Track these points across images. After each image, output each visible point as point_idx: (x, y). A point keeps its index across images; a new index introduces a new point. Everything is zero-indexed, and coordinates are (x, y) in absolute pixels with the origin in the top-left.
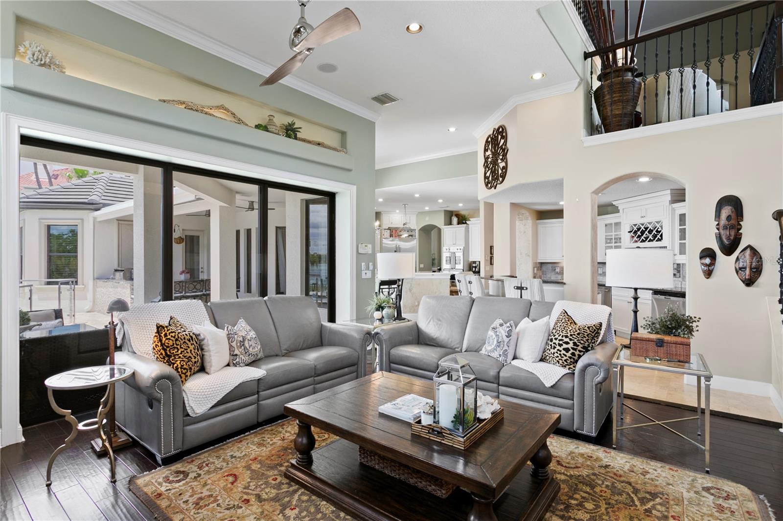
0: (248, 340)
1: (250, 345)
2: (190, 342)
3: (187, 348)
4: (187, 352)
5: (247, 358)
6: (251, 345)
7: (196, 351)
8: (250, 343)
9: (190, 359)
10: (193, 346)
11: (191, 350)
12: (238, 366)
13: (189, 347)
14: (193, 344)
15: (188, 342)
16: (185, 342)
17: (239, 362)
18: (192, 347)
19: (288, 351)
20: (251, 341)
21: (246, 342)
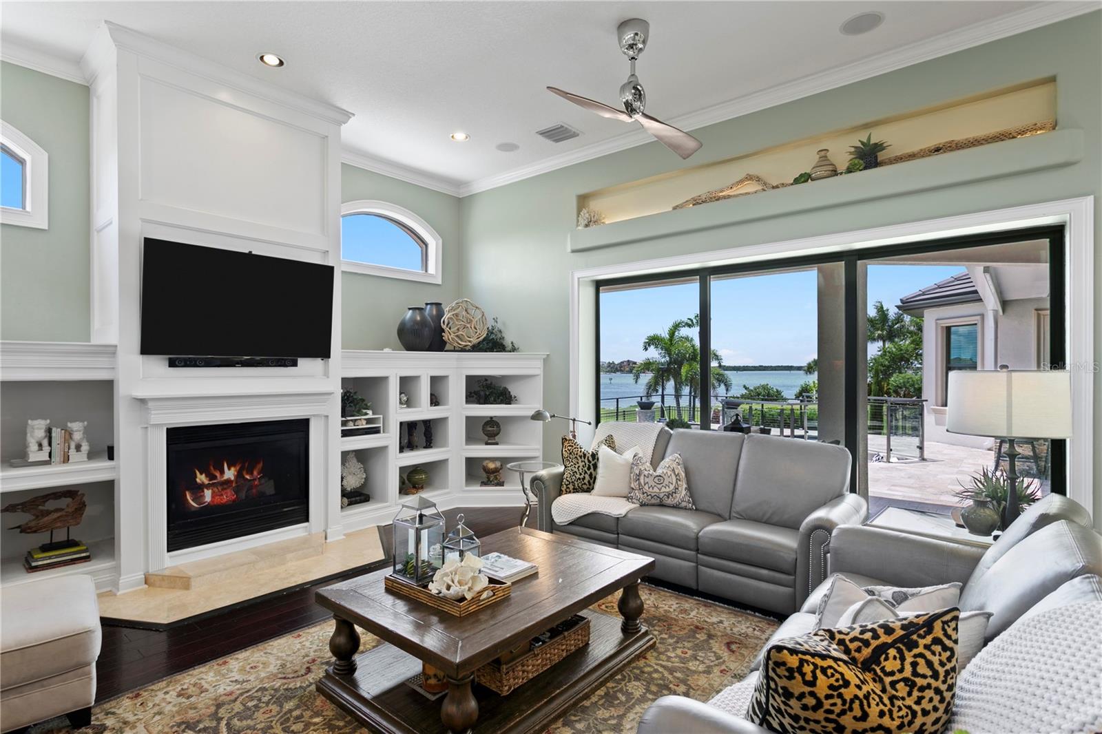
0: (645, 475)
1: (646, 482)
5: (642, 496)
7: (586, 469)
8: (647, 480)
10: (584, 463)
11: (579, 467)
12: (630, 500)
14: (584, 461)
15: (579, 458)
16: (576, 457)
17: (632, 497)
18: (581, 464)
19: (741, 516)
20: (648, 477)
21: (642, 477)
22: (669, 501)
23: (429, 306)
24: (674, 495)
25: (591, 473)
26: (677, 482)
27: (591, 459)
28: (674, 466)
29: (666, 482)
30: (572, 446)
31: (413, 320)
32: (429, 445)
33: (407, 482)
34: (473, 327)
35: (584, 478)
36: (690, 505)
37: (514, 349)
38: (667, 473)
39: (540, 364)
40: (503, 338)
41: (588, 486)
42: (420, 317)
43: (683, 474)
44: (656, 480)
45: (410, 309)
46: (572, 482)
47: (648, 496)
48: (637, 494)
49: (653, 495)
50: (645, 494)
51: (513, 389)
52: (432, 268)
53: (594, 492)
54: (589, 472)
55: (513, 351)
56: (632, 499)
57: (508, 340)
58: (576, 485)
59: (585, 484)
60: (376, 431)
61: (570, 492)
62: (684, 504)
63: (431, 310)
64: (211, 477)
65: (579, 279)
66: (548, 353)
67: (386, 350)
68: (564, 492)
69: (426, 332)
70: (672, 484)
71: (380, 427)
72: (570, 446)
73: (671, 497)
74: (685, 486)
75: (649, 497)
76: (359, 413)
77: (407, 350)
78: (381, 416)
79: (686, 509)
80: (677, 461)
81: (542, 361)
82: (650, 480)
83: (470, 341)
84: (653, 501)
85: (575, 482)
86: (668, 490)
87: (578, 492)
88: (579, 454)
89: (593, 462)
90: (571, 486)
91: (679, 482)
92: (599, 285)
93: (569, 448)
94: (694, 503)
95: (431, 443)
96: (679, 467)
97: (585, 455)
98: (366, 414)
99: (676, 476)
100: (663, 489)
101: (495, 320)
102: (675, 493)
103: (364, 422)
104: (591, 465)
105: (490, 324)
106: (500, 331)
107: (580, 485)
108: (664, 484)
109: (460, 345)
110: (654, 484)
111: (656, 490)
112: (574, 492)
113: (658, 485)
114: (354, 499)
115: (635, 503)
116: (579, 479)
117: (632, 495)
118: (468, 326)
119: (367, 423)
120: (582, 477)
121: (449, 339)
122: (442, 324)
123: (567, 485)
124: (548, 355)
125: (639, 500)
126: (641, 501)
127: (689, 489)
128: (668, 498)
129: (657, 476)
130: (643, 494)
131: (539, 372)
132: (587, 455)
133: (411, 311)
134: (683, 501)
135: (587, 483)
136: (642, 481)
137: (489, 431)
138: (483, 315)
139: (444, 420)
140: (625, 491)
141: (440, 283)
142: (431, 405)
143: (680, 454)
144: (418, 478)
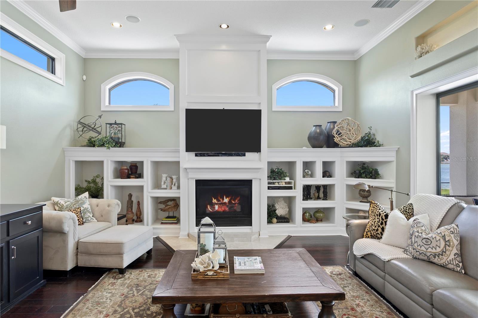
0: (415, 236)
1: (416, 241)
2: (377, 216)
3: (374, 219)
4: (373, 221)
6: (417, 242)
7: (379, 224)
8: (416, 239)
9: (372, 226)
10: (378, 220)
11: (375, 221)
12: (405, 252)
13: (375, 219)
14: (379, 219)
15: (376, 216)
16: (375, 215)
17: (407, 250)
20: (417, 238)
21: (413, 237)
22: (436, 260)
23: (329, 124)
24: (441, 256)
25: (383, 227)
26: (445, 247)
27: (384, 217)
28: (446, 233)
29: (434, 244)
30: (374, 207)
31: (316, 132)
32: (325, 198)
33: (313, 216)
34: (351, 133)
35: (377, 230)
36: (459, 269)
37: (379, 146)
38: (435, 237)
39: (394, 154)
40: (376, 139)
41: (381, 236)
42: (319, 130)
43: (456, 242)
44: (424, 241)
45: (314, 126)
46: (370, 231)
47: (417, 252)
48: (410, 249)
49: (417, 250)
50: (415, 250)
51: (381, 170)
52: (337, 104)
53: (382, 240)
54: (381, 226)
55: (380, 147)
56: (407, 251)
57: (379, 138)
58: (373, 234)
59: (378, 234)
60: (290, 188)
61: (368, 237)
62: (451, 266)
63: (330, 126)
64: (218, 200)
65: (416, 95)
66: (399, 147)
67: (304, 148)
68: (365, 236)
69: (322, 138)
70: (440, 247)
71: (292, 186)
72: (373, 207)
73: (437, 257)
74: (455, 251)
75: (418, 253)
76: (280, 179)
77: (313, 148)
78: (293, 181)
79: (453, 270)
80: (452, 230)
81: (395, 152)
82: (419, 240)
83: (350, 142)
84: (421, 257)
85: (372, 231)
86: (434, 251)
87: (375, 239)
88: (377, 213)
89: (385, 220)
90: (369, 234)
91: (447, 247)
92: (439, 96)
93: (372, 208)
94: (464, 267)
95: (326, 198)
96: (452, 235)
97: (380, 214)
98: (285, 179)
99: (446, 242)
100: (430, 250)
101: (370, 128)
102: (442, 255)
103: (284, 184)
104: (383, 221)
105: (367, 131)
106: (374, 135)
107: (375, 234)
108: (431, 246)
109: (345, 144)
110: (421, 244)
111: (423, 248)
112: (371, 238)
113: (424, 245)
114: (281, 220)
115: (407, 254)
116: (374, 230)
117: (407, 248)
118: (349, 133)
119: (286, 184)
120: (376, 228)
121: (337, 141)
122: (333, 134)
123: (367, 232)
124: (399, 148)
125: (411, 254)
126: (412, 254)
127: (462, 254)
128: (435, 257)
129: (425, 238)
130: (414, 249)
131: (394, 159)
132: (382, 215)
133: (314, 127)
134: (450, 263)
135: (380, 234)
136: (413, 239)
138: (358, 126)
139: (334, 185)
140: (404, 245)
141: (341, 110)
142: (323, 177)
143: (457, 225)
144: (318, 215)
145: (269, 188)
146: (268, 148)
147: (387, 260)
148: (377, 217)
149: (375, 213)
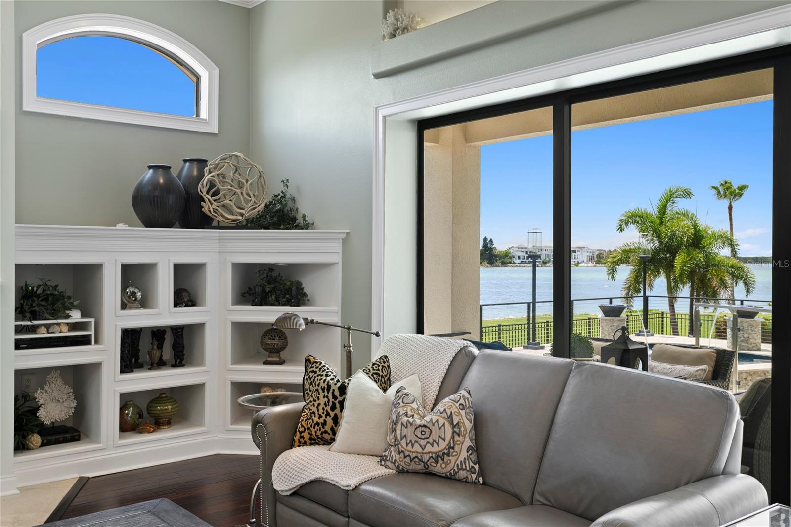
0: (402, 424)
1: (403, 434)
2: (324, 392)
3: (317, 399)
4: (314, 405)
5: (398, 456)
6: (405, 436)
7: (328, 408)
8: (405, 431)
9: (313, 415)
10: (326, 400)
11: (319, 405)
12: (383, 463)
13: (319, 399)
14: (327, 397)
15: (321, 391)
16: (317, 390)
17: (386, 457)
18: (323, 401)
20: (406, 427)
21: (399, 427)
22: (438, 468)
23: (188, 164)
24: (446, 458)
25: (336, 415)
26: (453, 438)
27: (337, 393)
28: (454, 410)
29: (434, 436)
30: (315, 372)
31: (154, 185)
32: (180, 360)
33: (145, 414)
34: (244, 193)
35: (324, 423)
36: (474, 476)
37: (307, 226)
38: (437, 421)
39: (337, 246)
40: (297, 209)
41: (331, 435)
42: (164, 180)
43: (469, 425)
44: (418, 432)
45: (150, 167)
46: (308, 428)
47: (405, 457)
48: (393, 453)
49: (407, 453)
50: (402, 454)
51: (309, 285)
52: (204, 114)
53: (335, 445)
54: (332, 414)
55: (306, 229)
56: (385, 460)
57: (305, 208)
58: (314, 434)
59: (326, 432)
60: (85, 341)
61: (305, 444)
62: (462, 474)
63: (190, 169)
65: (384, 117)
66: (348, 231)
67: (120, 226)
68: (297, 443)
69: (171, 200)
70: (444, 440)
71: (91, 335)
72: (313, 372)
73: (440, 461)
74: (468, 443)
75: (408, 459)
76: (55, 315)
77: (147, 227)
78: (93, 320)
79: (466, 482)
80: (462, 401)
81: (341, 240)
82: (408, 432)
83: (242, 215)
84: (414, 466)
85: (312, 429)
86: (435, 449)
87: (319, 445)
88: (322, 384)
89: (340, 399)
90: (306, 435)
91: (457, 438)
93: (311, 374)
94: (482, 473)
95: (182, 360)
96: (463, 412)
97: (329, 386)
98: (68, 317)
99: (454, 427)
100: (429, 448)
101: (286, 183)
102: (448, 455)
103: (65, 328)
104: (336, 402)
105: (278, 189)
106: (293, 200)
107: (319, 433)
108: (430, 440)
109: (228, 219)
110: (414, 439)
111: (417, 448)
112: (311, 444)
113: (419, 441)
114: (53, 437)
115: (386, 467)
116: (318, 424)
117: (386, 454)
118: (238, 191)
119: (69, 331)
120: (322, 420)
121: (210, 211)
122: (200, 193)
123: (301, 433)
124: (348, 234)
125: (394, 464)
126: (397, 464)
127: (478, 449)
128: (437, 462)
129: (420, 426)
130: (399, 453)
131: (337, 258)
132: (333, 387)
133: (151, 171)
134: (462, 469)
135: (329, 431)
136: (398, 432)
137: (267, 344)
138: (260, 176)
139: (201, 326)
140: (379, 448)
141: (216, 131)
142: (175, 306)
143: (470, 391)
144: (161, 410)
145: (19, 345)
146: (16, 223)
147: (353, 486)
148: (322, 394)
149: (319, 385)
